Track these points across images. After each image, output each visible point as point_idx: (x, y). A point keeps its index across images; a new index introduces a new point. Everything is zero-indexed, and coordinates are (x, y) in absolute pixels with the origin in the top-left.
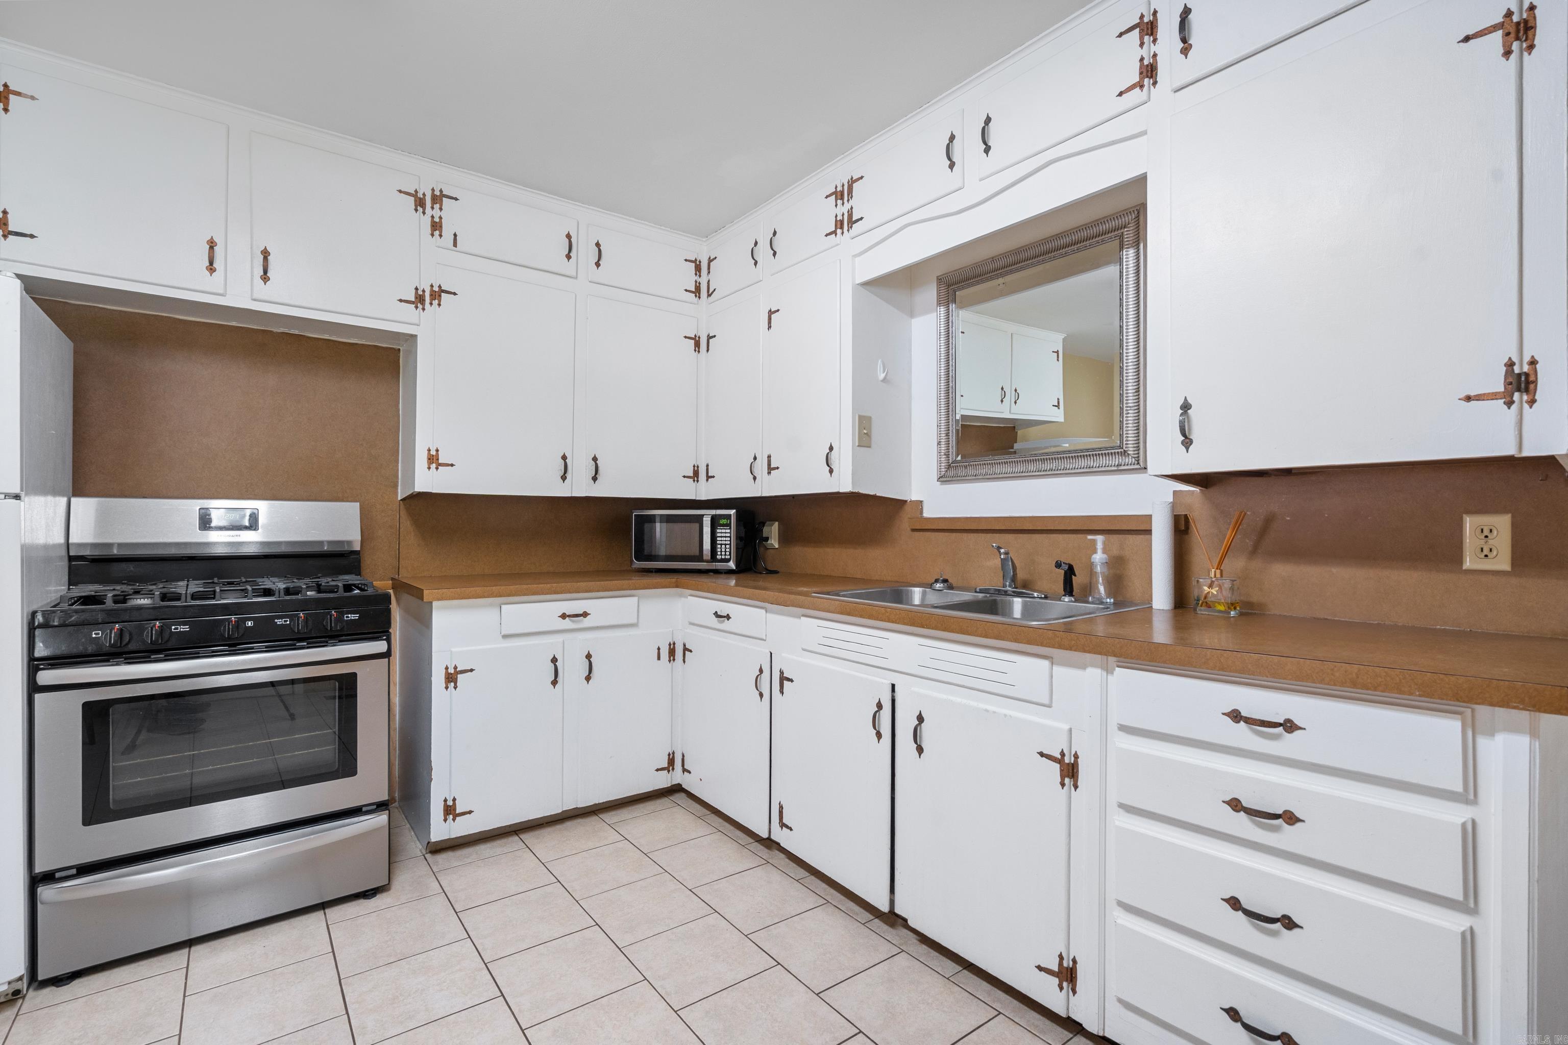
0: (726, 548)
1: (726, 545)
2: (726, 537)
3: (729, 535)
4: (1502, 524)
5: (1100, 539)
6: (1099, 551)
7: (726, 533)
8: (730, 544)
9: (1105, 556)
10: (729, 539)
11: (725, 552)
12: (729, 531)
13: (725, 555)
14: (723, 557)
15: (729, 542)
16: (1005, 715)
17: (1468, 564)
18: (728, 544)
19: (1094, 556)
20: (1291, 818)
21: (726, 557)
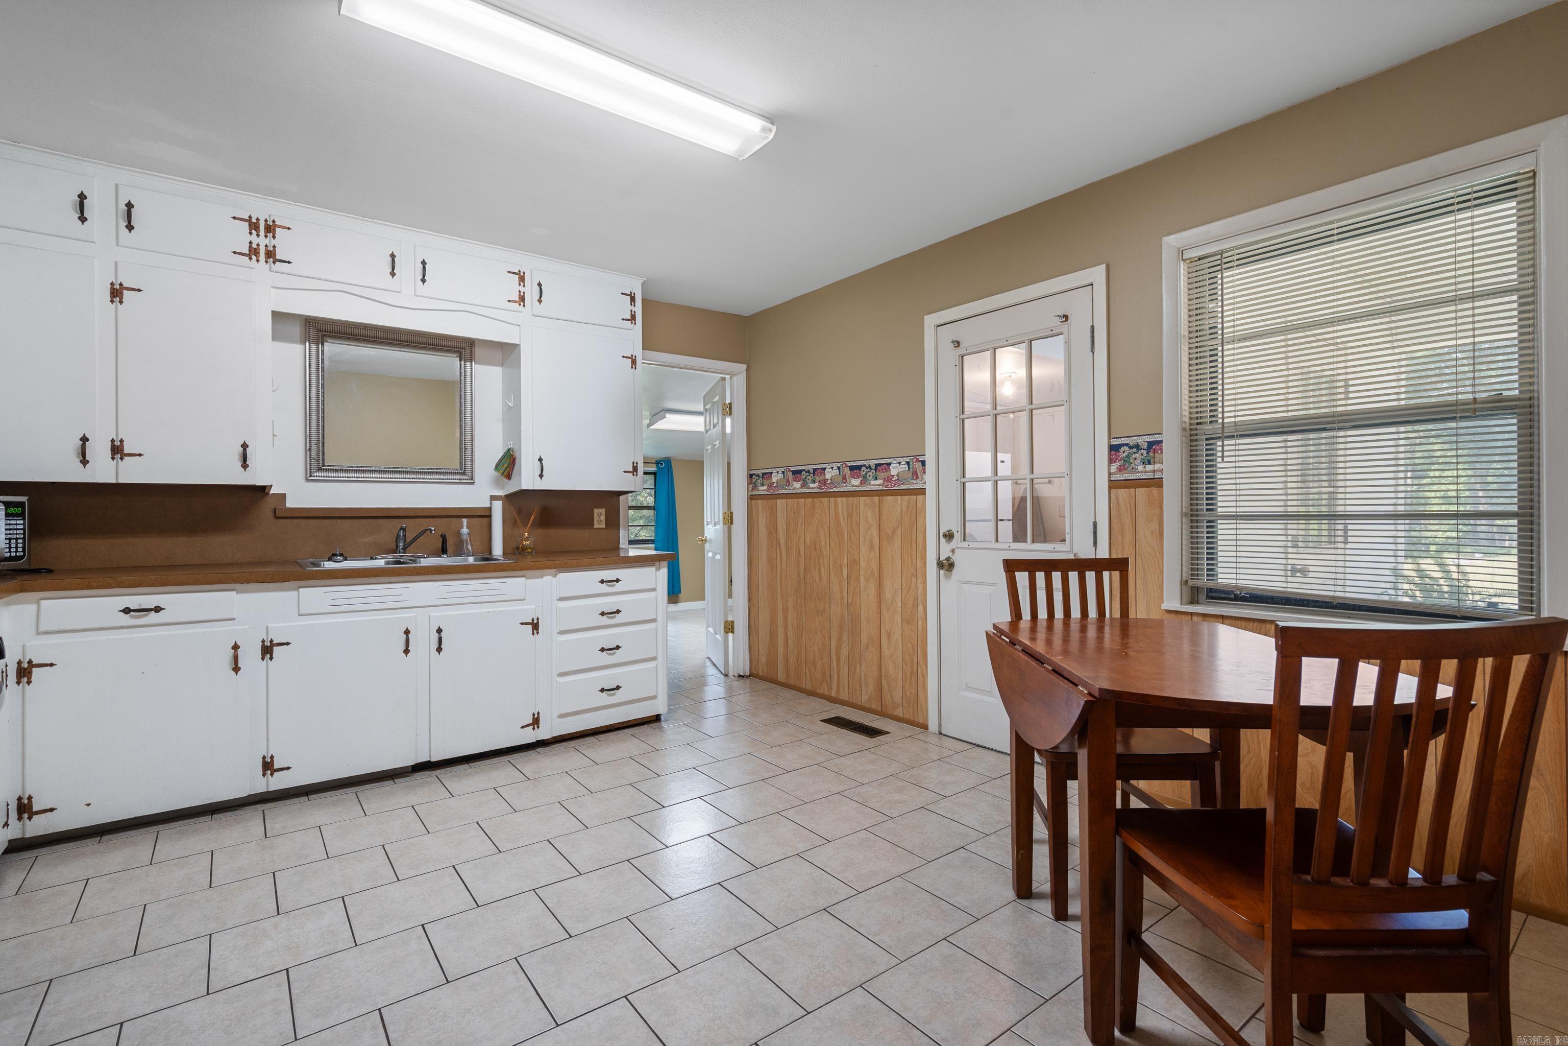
0: (17, 543)
1: (17, 539)
2: (17, 529)
3: (22, 527)
4: (603, 511)
5: (465, 521)
6: (465, 527)
7: (17, 524)
8: (24, 538)
9: (468, 530)
10: (22, 532)
11: (17, 547)
12: (22, 522)
13: (16, 551)
14: (13, 554)
15: (22, 536)
16: (501, 611)
17: (595, 527)
18: (20, 538)
19: (462, 530)
20: (618, 612)
21: (18, 554)
